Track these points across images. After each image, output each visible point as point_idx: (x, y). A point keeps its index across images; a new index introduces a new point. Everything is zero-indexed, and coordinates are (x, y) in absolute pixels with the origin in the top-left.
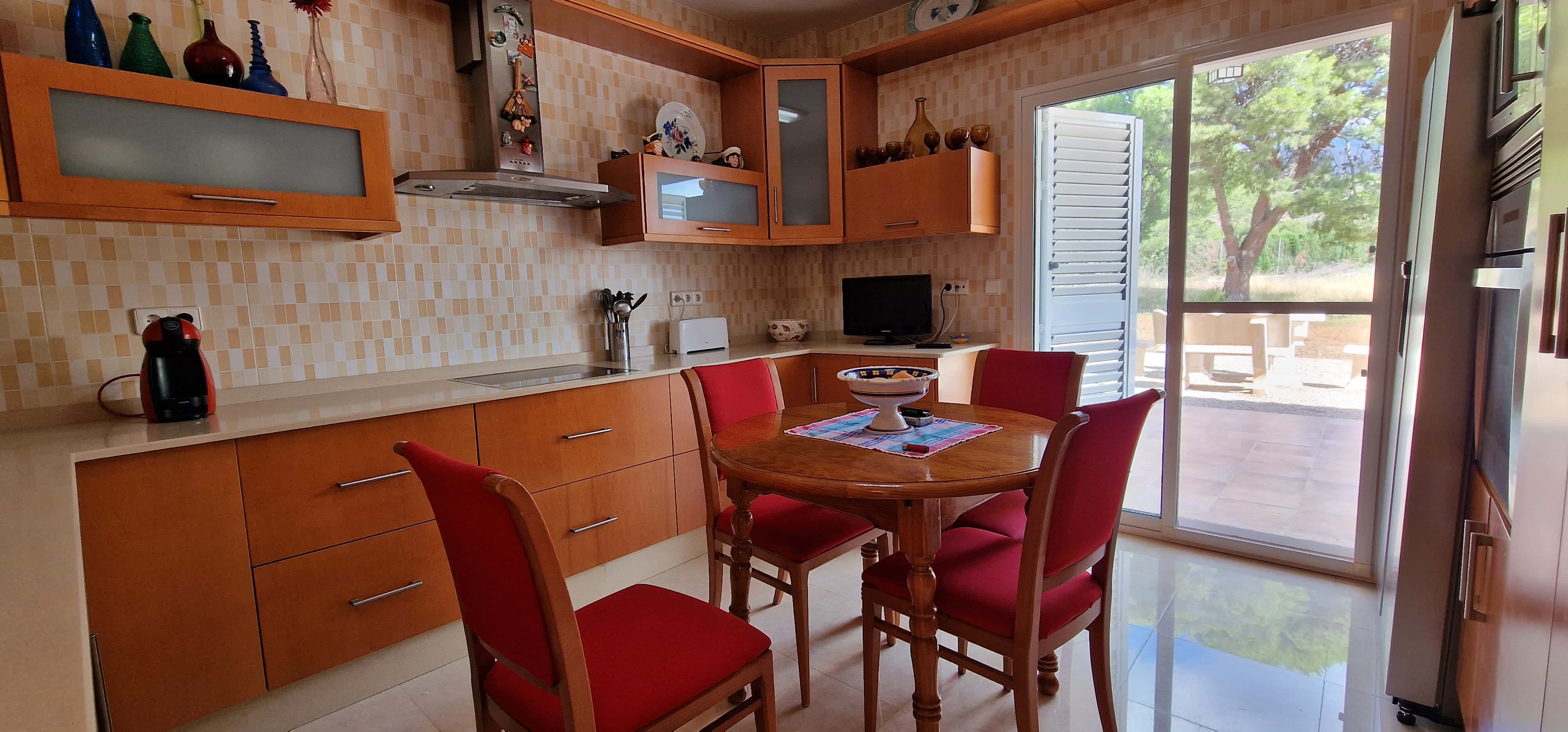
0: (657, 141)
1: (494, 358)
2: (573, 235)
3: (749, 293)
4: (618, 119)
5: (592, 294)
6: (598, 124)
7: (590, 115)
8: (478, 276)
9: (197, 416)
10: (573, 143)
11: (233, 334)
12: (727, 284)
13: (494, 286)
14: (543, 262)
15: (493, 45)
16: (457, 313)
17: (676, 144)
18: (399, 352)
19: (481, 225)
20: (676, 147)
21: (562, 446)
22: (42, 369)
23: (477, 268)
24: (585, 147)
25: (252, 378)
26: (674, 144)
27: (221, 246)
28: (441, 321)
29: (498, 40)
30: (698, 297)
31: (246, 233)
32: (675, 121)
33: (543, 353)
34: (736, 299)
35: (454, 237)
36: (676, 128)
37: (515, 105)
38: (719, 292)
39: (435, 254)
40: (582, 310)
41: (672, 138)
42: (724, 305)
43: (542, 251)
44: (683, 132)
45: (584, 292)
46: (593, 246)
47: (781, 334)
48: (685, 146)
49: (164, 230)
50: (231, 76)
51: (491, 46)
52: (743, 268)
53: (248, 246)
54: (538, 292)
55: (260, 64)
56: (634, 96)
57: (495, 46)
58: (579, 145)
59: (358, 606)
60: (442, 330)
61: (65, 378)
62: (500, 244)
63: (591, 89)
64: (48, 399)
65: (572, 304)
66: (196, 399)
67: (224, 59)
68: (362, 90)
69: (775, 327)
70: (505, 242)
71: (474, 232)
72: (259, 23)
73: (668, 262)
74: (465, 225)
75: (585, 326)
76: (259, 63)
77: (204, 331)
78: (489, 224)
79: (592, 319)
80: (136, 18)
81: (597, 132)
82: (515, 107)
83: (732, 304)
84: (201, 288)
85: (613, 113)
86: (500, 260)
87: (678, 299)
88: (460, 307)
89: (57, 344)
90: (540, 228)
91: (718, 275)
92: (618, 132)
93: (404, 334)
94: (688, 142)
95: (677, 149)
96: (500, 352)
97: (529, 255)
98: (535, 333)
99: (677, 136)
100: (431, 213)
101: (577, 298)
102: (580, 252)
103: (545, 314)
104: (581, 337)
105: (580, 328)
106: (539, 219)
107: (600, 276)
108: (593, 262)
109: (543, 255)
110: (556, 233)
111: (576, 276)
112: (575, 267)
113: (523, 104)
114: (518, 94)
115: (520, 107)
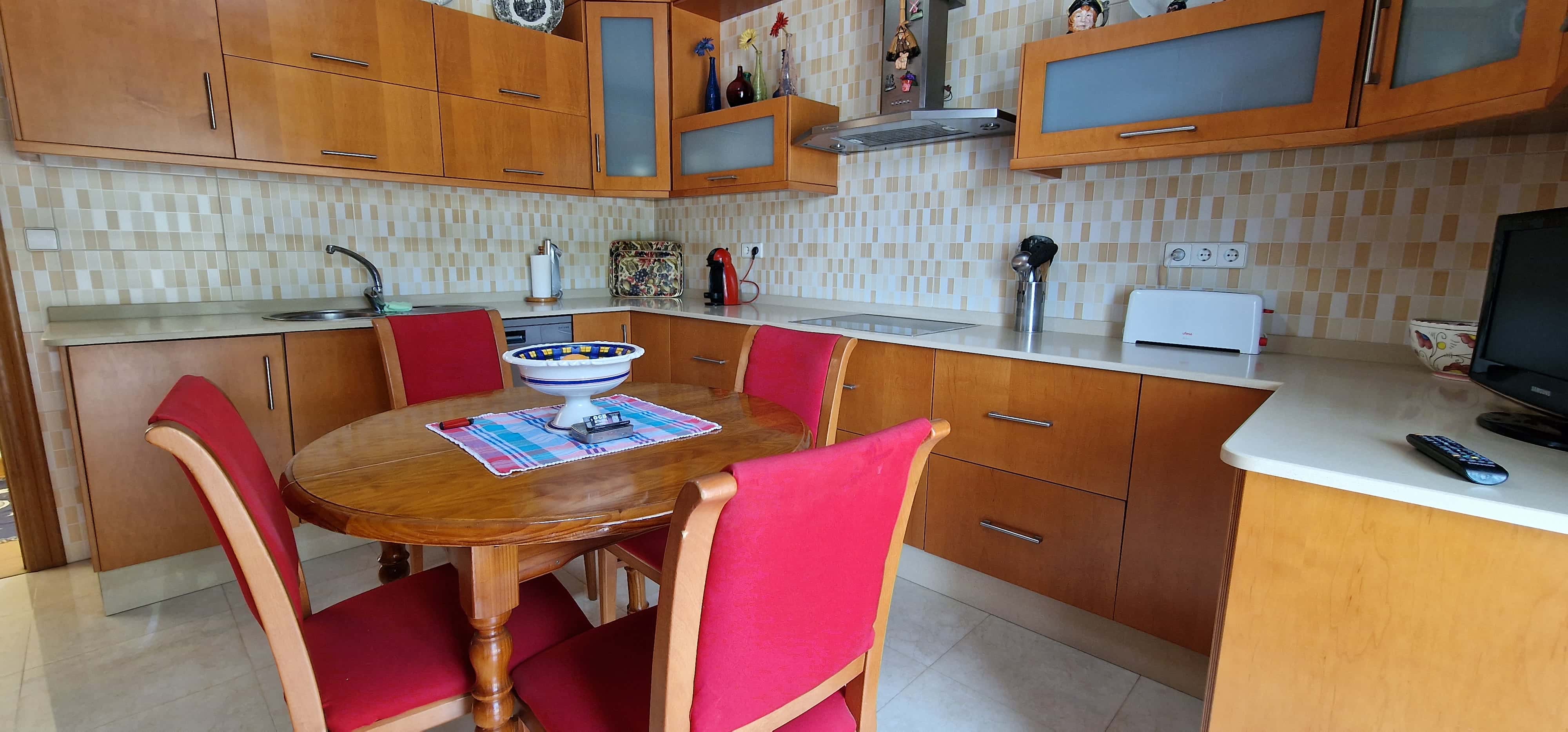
0: (1080, 9)
3: (1419, 252)
8: (906, 222)
11: (772, 260)
13: (919, 231)
14: (970, 203)
16: (886, 256)
18: (846, 284)
19: (915, 172)
23: (907, 214)
25: (775, 290)
28: (874, 263)
30: (1234, 253)
34: (1360, 263)
35: (892, 185)
38: (1303, 246)
39: (876, 203)
43: (970, 193)
53: (782, 204)
54: (961, 239)
60: (874, 271)
62: (928, 188)
65: (997, 253)
70: (934, 186)
71: (908, 179)
73: (1172, 194)
74: (902, 173)
77: (763, 257)
78: (922, 170)
83: (1344, 272)
84: (764, 231)
86: (927, 205)
87: (1179, 254)
88: (889, 250)
90: (972, 166)
93: (850, 271)
96: (916, 297)
97: (955, 198)
98: (951, 283)
100: (878, 166)
101: (1005, 247)
102: (1018, 189)
103: (964, 263)
104: (1003, 295)
105: (1004, 284)
106: (973, 155)
107: (1040, 219)
108: (1034, 201)
109: (970, 197)
110: (990, 169)
111: (1007, 220)
112: (1008, 209)
113: (904, 38)
114: (901, 29)
115: (901, 43)
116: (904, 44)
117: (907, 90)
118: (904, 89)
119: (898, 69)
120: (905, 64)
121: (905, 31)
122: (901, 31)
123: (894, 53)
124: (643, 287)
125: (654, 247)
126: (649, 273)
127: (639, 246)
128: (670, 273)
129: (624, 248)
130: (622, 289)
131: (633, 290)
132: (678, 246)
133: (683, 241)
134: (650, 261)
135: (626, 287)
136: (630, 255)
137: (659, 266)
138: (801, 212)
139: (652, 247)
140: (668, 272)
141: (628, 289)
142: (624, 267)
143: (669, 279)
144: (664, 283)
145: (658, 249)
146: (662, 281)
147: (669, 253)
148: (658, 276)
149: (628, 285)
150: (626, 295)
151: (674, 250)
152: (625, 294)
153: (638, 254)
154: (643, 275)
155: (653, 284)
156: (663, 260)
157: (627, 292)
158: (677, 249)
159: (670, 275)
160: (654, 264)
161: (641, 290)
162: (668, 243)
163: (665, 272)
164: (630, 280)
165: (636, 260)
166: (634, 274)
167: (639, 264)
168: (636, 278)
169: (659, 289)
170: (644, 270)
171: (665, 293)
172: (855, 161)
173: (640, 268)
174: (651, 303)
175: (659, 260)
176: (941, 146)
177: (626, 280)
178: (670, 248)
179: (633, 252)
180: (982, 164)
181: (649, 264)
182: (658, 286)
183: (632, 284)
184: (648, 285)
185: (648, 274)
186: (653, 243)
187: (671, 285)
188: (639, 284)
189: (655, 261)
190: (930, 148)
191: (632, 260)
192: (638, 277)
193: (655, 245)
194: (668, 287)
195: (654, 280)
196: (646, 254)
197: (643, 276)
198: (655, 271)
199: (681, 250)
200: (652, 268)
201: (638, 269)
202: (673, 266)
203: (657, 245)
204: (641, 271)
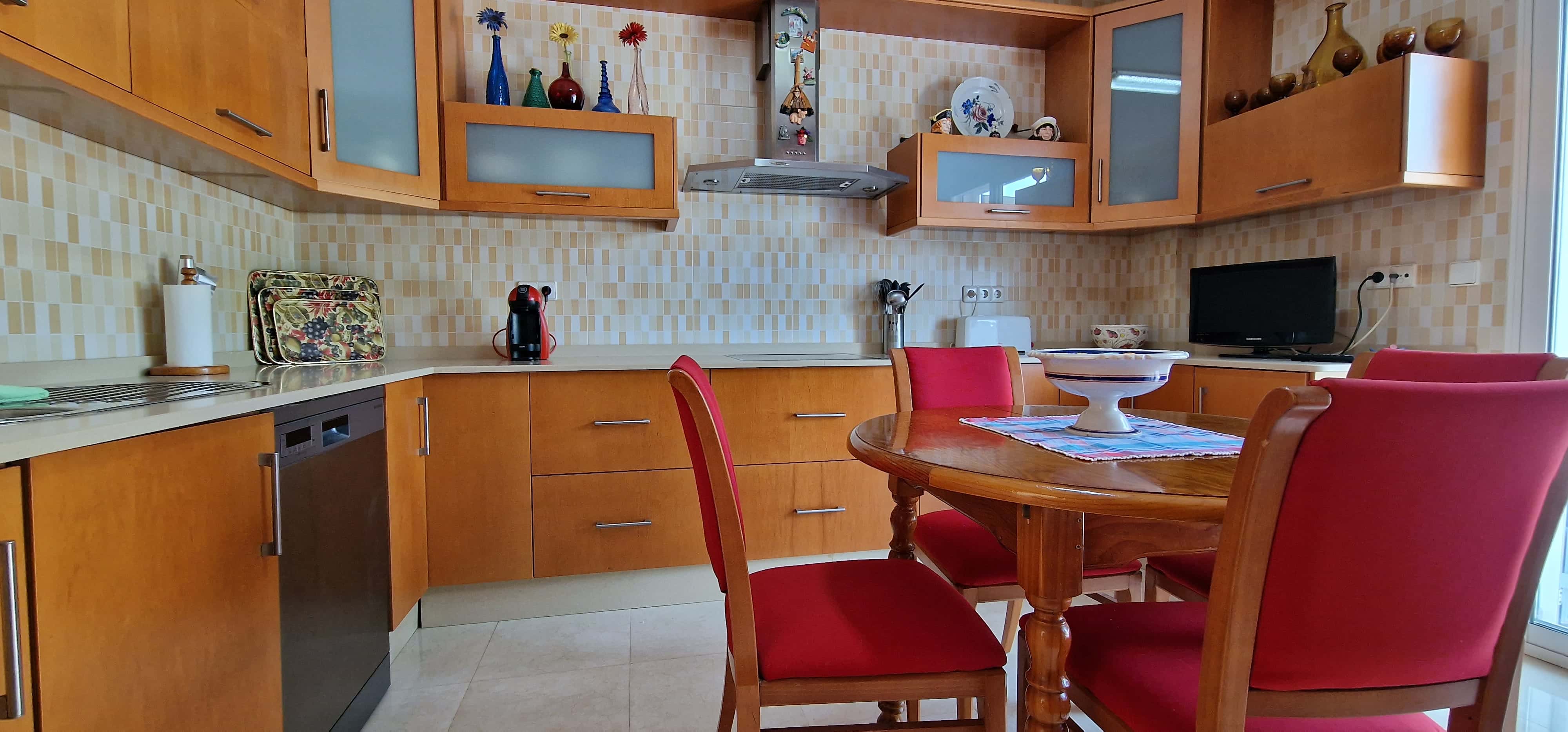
0: (945, 119)
1: (768, 340)
2: (856, 225)
3: (1070, 293)
4: (913, 106)
5: (870, 285)
6: (890, 113)
7: (882, 104)
8: (760, 263)
9: (531, 358)
10: (863, 135)
11: (575, 303)
12: (1040, 281)
13: (775, 272)
14: (823, 250)
15: (777, 46)
16: (740, 296)
17: (977, 122)
19: (767, 217)
20: (976, 126)
21: (792, 424)
22: (468, 319)
23: (761, 256)
24: (875, 136)
25: (583, 338)
26: (974, 122)
27: (573, 236)
28: (726, 303)
29: (782, 41)
30: (999, 293)
31: (590, 226)
32: (977, 98)
33: (816, 339)
34: (1051, 297)
35: (742, 228)
36: (978, 106)
37: (793, 99)
38: (1028, 289)
39: (725, 244)
40: (859, 302)
41: (971, 117)
42: (1034, 304)
43: (822, 241)
44: (986, 109)
45: (863, 282)
46: (876, 236)
47: (1105, 341)
48: (987, 124)
49: (540, 223)
50: (574, 102)
51: (776, 48)
52: (1063, 262)
53: (590, 236)
54: (816, 280)
55: (605, 95)
56: (934, 79)
57: (780, 47)
58: (869, 136)
59: (600, 528)
60: (726, 311)
61: (479, 328)
62: (782, 233)
63: (885, 78)
64: (469, 341)
65: (849, 293)
66: (532, 345)
67: (571, 89)
68: (679, 106)
69: (1098, 332)
70: (788, 233)
71: (760, 223)
72: (607, 62)
73: (963, 254)
74: (753, 217)
75: (863, 317)
76: (605, 93)
77: (558, 300)
78: (774, 216)
79: (869, 311)
80: (533, 72)
81: (890, 121)
82: (793, 101)
83: (1045, 303)
84: (558, 268)
85: (909, 99)
86: (781, 249)
87: (971, 294)
88: (743, 291)
89: (477, 304)
90: (823, 218)
91: (1028, 270)
92: (913, 117)
93: (695, 312)
94: (991, 118)
95: (976, 129)
96: (775, 334)
97: (809, 244)
98: (810, 319)
99: (979, 114)
100: (725, 207)
101: (856, 288)
102: (862, 242)
103: (821, 302)
104: (857, 327)
105: (856, 318)
106: (823, 210)
107: (881, 267)
108: (875, 251)
109: (823, 244)
110: (838, 224)
111: (856, 266)
112: (856, 257)
113: (801, 97)
114: (797, 88)
115: (798, 101)
116: (801, 103)
117: (804, 143)
118: (801, 142)
119: (792, 123)
120: (800, 119)
121: (800, 92)
122: (798, 90)
123: (789, 107)
124: (323, 347)
125: (331, 283)
126: (329, 324)
127: (303, 282)
128: (364, 324)
129: (276, 284)
130: (287, 351)
131: (306, 352)
132: (368, 284)
133: (378, 276)
134: (328, 305)
135: (294, 348)
136: (289, 294)
137: (344, 313)
139: (327, 285)
140: (362, 321)
141: (299, 352)
142: (282, 315)
143: (366, 333)
144: (358, 339)
145: (337, 287)
146: (354, 336)
147: (358, 294)
148: (345, 329)
149: (296, 344)
150: (297, 361)
151: (364, 289)
152: (293, 359)
153: (303, 294)
154: (320, 327)
155: (341, 341)
156: (352, 305)
157: (296, 356)
158: (369, 289)
159: (366, 327)
160: (335, 310)
161: (321, 352)
162: (354, 279)
163: (356, 322)
164: (298, 335)
165: (303, 303)
166: (302, 326)
167: (309, 310)
168: (308, 333)
169: (352, 349)
170: (320, 321)
171: (363, 355)
172: (697, 199)
173: (312, 316)
174: (339, 372)
175: (344, 305)
176: (792, 198)
177: (291, 336)
178: (356, 287)
179: (296, 291)
180: (832, 218)
181: (326, 310)
182: (348, 344)
183: (302, 342)
184: (331, 343)
185: (328, 326)
186: (329, 277)
187: (370, 343)
188: (316, 342)
189: (338, 305)
190: (781, 199)
191: (296, 303)
192: (310, 330)
193: (333, 281)
194: (366, 345)
195: (340, 335)
196: (317, 294)
197: (321, 329)
198: (339, 320)
199: (377, 291)
200: (334, 318)
201: (308, 317)
202: (369, 314)
203: (336, 280)
204: (315, 321)
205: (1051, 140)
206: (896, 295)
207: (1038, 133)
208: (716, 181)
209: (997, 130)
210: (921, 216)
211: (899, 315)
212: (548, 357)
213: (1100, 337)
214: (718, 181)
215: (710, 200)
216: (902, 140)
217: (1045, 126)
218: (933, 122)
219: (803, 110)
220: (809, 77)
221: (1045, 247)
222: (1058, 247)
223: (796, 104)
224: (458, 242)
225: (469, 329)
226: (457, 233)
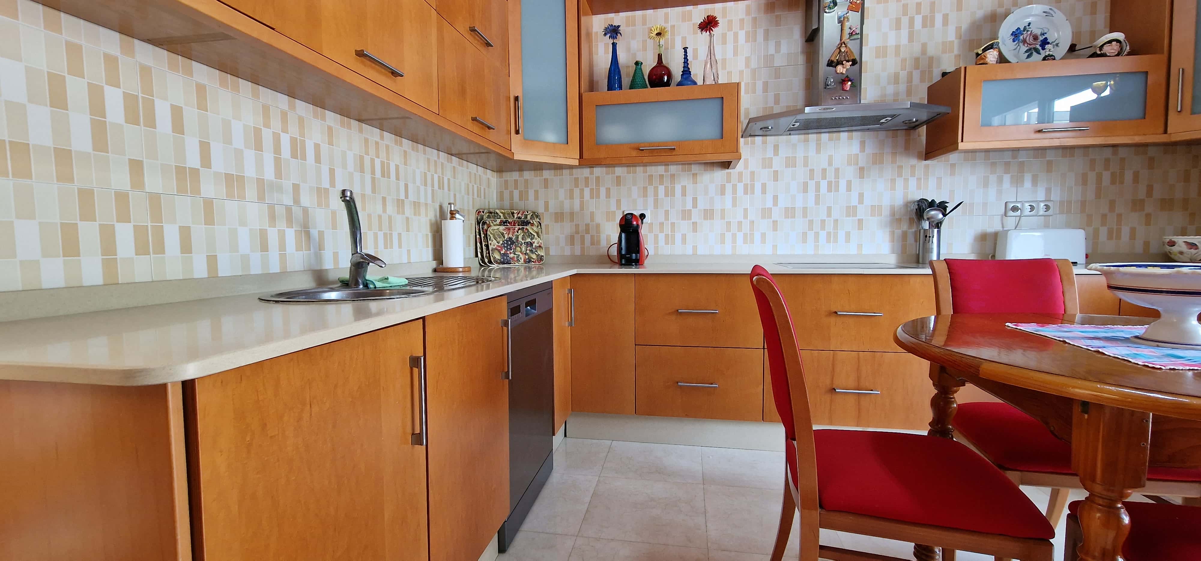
0: (992, 50)
1: (811, 252)
2: (894, 154)
3: (1137, 205)
4: (956, 42)
5: (907, 205)
6: (931, 51)
7: (924, 46)
8: (805, 190)
9: (634, 264)
10: (903, 75)
11: (662, 224)
12: (1098, 195)
13: (817, 197)
14: (862, 176)
15: (826, 12)
16: (786, 217)
17: (1028, 48)
18: (745, 242)
19: (812, 152)
20: (1026, 52)
21: (833, 320)
22: (592, 237)
23: (805, 185)
24: (916, 75)
25: (666, 250)
26: (1024, 48)
27: (661, 176)
28: (775, 223)
29: (830, 8)
30: (1047, 208)
31: (673, 169)
32: (1029, 25)
33: (853, 251)
34: (1112, 210)
35: (791, 163)
36: (1029, 33)
37: (839, 53)
38: (1083, 203)
39: (776, 176)
40: (895, 219)
41: (1021, 44)
42: (1090, 217)
43: (862, 169)
44: (1039, 34)
45: (899, 201)
46: (914, 161)
47: (1181, 253)
48: (1040, 48)
49: (639, 169)
50: (665, 81)
51: (825, 14)
52: (1128, 176)
53: (673, 176)
54: (855, 202)
55: (686, 72)
56: (980, 14)
57: (829, 13)
58: (910, 75)
59: (681, 386)
60: (775, 229)
61: (599, 242)
62: (825, 165)
63: (928, 22)
64: (592, 252)
65: (886, 212)
66: (634, 255)
67: (663, 72)
68: (741, 72)
69: (1172, 244)
70: (830, 164)
71: (806, 158)
72: (687, 48)
73: (1007, 172)
74: (800, 154)
75: (898, 232)
76: (686, 71)
77: (650, 223)
78: (818, 151)
79: (905, 227)
80: (637, 63)
81: (931, 59)
82: (839, 55)
83: (1104, 216)
84: (651, 200)
85: (952, 36)
86: (824, 177)
87: (1015, 209)
88: (790, 213)
89: (598, 226)
90: (862, 150)
91: (1085, 183)
92: (956, 52)
93: (750, 231)
94: (1045, 42)
95: (1027, 54)
96: (816, 247)
97: (849, 172)
98: (848, 235)
99: (1030, 40)
100: (776, 148)
101: (892, 208)
102: (900, 167)
103: (859, 220)
104: (892, 240)
105: (892, 233)
106: (863, 144)
107: (919, 187)
108: (913, 175)
109: (862, 172)
110: (877, 153)
111: (893, 188)
112: (893, 181)
113: (846, 51)
114: (843, 44)
115: (843, 54)
116: (846, 56)
117: (848, 89)
118: (845, 88)
119: (838, 73)
120: (845, 70)
121: (846, 47)
122: (843, 45)
123: (835, 61)
124: (512, 255)
125: (516, 216)
126: (515, 241)
127: (502, 215)
128: (533, 241)
129: (489, 217)
130: (494, 258)
131: (503, 258)
132: (535, 215)
133: (541, 210)
134: (515, 229)
135: (498, 257)
136: (495, 223)
137: (523, 234)
138: (695, 182)
139: (514, 217)
140: (532, 239)
141: (500, 259)
142: (491, 236)
143: (534, 247)
144: (530, 250)
145: (519, 218)
146: (528, 248)
147: (530, 222)
148: (523, 244)
149: (499, 254)
150: (499, 264)
151: (533, 219)
152: (497, 263)
153: (503, 223)
154: (510, 243)
155: (521, 252)
156: (527, 229)
157: (499, 261)
158: (535, 219)
159: (534, 242)
160: (518, 232)
161: (511, 258)
162: (528, 212)
163: (529, 240)
164: (499, 248)
165: (502, 228)
166: (501, 242)
167: (505, 233)
168: (504, 247)
169: (527, 257)
170: (510, 239)
171: (533, 260)
172: (753, 143)
173: (506, 237)
174: (520, 271)
175: (523, 229)
176: (835, 135)
177: (496, 249)
178: (529, 217)
179: (498, 221)
180: (870, 149)
181: (513, 233)
182: (525, 254)
183: (502, 252)
184: (516, 253)
185: (515, 243)
186: (515, 212)
187: (536, 253)
188: (508, 252)
189: (519, 229)
190: (825, 137)
191: (498, 229)
192: (506, 245)
193: (517, 214)
194: (534, 254)
195: (520, 248)
196: (509, 223)
197: (511, 244)
198: (520, 239)
199: (540, 219)
200: (517, 237)
201: (504, 237)
202: (535, 234)
203: (518, 214)
204: (508, 239)
205: (1118, 55)
206: (933, 213)
207: (1101, 50)
208: (770, 128)
209: (1051, 53)
210: (962, 141)
211: (936, 230)
212: (644, 263)
213: (1175, 249)
214: (772, 128)
215: (764, 143)
216: (944, 74)
217: (1110, 42)
218: (978, 55)
219: (848, 61)
220: (854, 33)
221: (1107, 161)
222: (1123, 160)
223: (842, 58)
224: (587, 186)
225: (592, 243)
226: (587, 179)
